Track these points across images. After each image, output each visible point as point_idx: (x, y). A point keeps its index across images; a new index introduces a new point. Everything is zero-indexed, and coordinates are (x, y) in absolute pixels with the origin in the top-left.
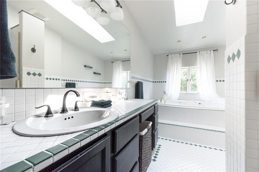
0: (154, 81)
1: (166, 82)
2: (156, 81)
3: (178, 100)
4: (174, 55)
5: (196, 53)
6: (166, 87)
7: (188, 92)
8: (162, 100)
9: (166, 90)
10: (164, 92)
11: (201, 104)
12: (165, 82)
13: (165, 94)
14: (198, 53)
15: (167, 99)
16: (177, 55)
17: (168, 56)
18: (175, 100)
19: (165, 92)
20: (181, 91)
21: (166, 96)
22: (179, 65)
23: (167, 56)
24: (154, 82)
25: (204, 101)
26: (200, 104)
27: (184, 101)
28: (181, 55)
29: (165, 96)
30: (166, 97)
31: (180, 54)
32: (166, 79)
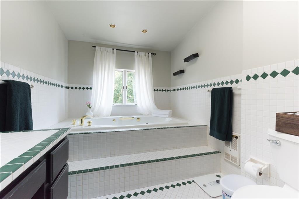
0: (70, 87)
1: (91, 88)
2: (74, 87)
3: (110, 116)
4: (104, 48)
5: (133, 53)
6: (92, 96)
7: (123, 104)
8: (83, 121)
9: (91, 102)
10: (89, 104)
11: (140, 118)
12: (89, 89)
13: (90, 108)
14: (136, 53)
15: (94, 116)
16: (109, 49)
17: (95, 47)
18: (107, 116)
19: (91, 106)
20: (115, 103)
21: (92, 111)
22: (112, 64)
23: (93, 47)
24: (68, 88)
25: (142, 115)
26: (138, 119)
27: (119, 117)
28: (115, 50)
29: (90, 111)
30: (92, 113)
31: (113, 49)
32: (92, 84)
